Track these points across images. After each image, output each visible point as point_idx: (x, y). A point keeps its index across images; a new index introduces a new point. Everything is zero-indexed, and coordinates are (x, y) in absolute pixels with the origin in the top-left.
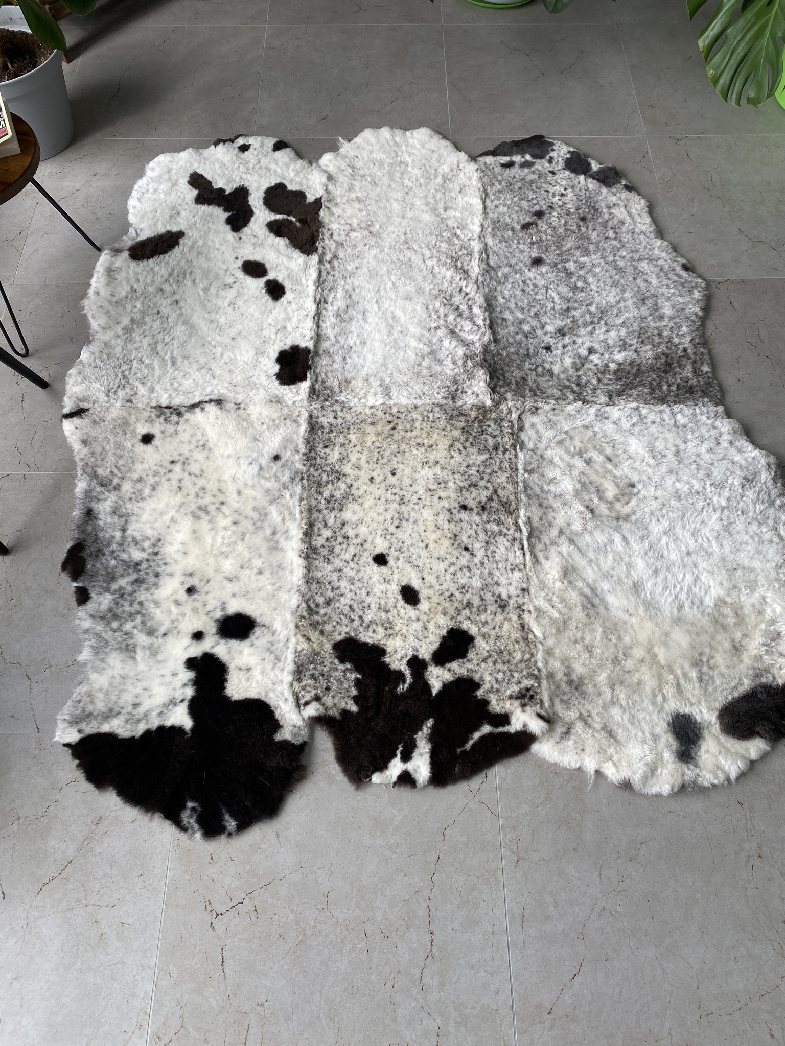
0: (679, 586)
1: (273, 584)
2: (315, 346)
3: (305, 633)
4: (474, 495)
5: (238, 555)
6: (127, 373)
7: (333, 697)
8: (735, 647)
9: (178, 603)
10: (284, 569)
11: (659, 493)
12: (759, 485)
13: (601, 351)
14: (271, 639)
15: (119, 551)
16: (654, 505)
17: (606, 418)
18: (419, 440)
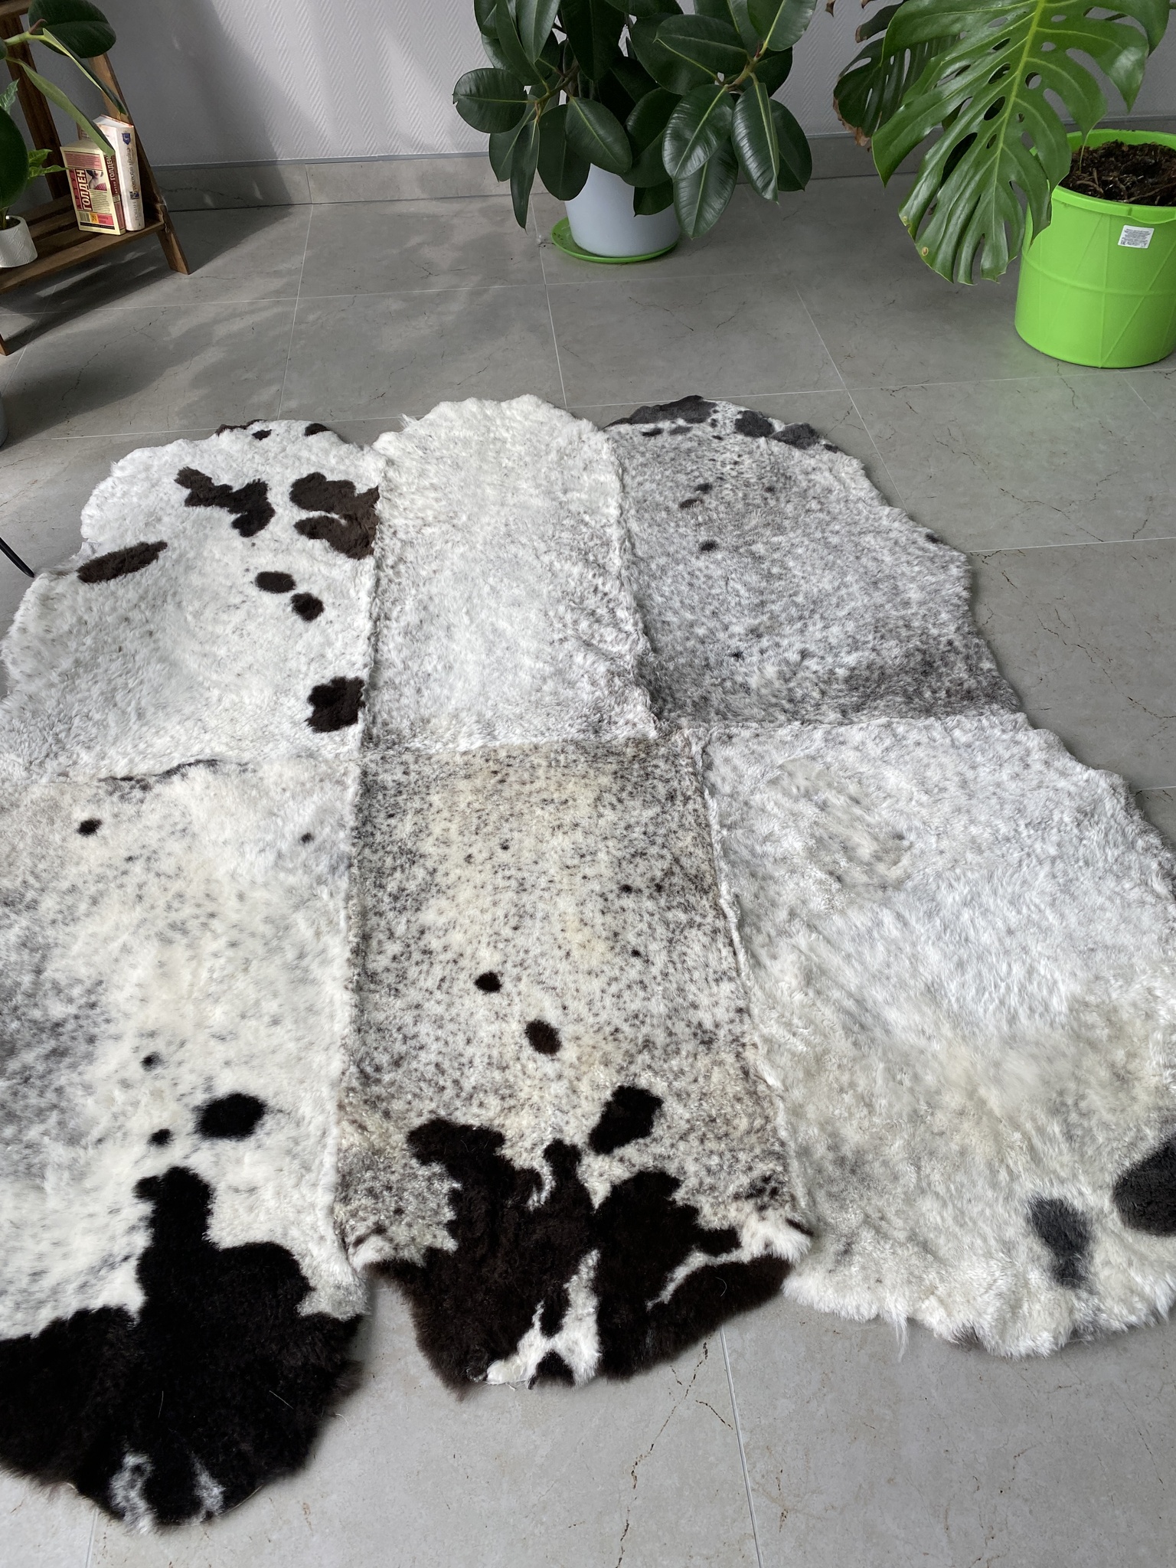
0: (1003, 985)
1: (298, 1039)
2: (371, 676)
3: (357, 1117)
4: (641, 869)
5: (237, 996)
6: (62, 735)
7: (410, 1225)
8: (1118, 1076)
9: (125, 1084)
10: (317, 1013)
11: (945, 844)
12: (1105, 820)
13: (821, 653)
14: (293, 1133)
15: (26, 1006)
16: (941, 862)
17: (842, 743)
18: (545, 795)
